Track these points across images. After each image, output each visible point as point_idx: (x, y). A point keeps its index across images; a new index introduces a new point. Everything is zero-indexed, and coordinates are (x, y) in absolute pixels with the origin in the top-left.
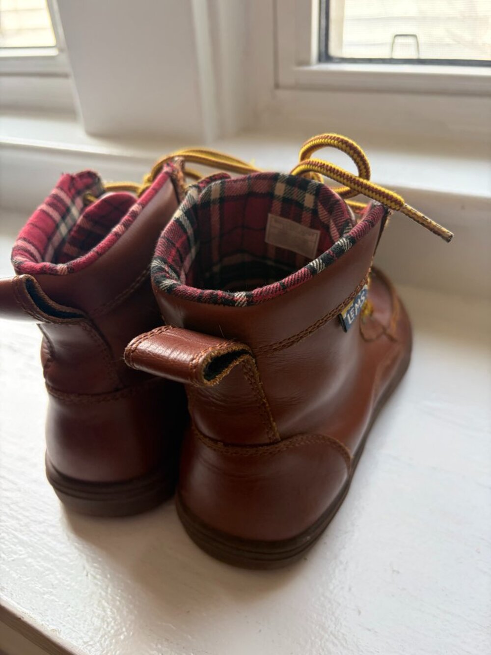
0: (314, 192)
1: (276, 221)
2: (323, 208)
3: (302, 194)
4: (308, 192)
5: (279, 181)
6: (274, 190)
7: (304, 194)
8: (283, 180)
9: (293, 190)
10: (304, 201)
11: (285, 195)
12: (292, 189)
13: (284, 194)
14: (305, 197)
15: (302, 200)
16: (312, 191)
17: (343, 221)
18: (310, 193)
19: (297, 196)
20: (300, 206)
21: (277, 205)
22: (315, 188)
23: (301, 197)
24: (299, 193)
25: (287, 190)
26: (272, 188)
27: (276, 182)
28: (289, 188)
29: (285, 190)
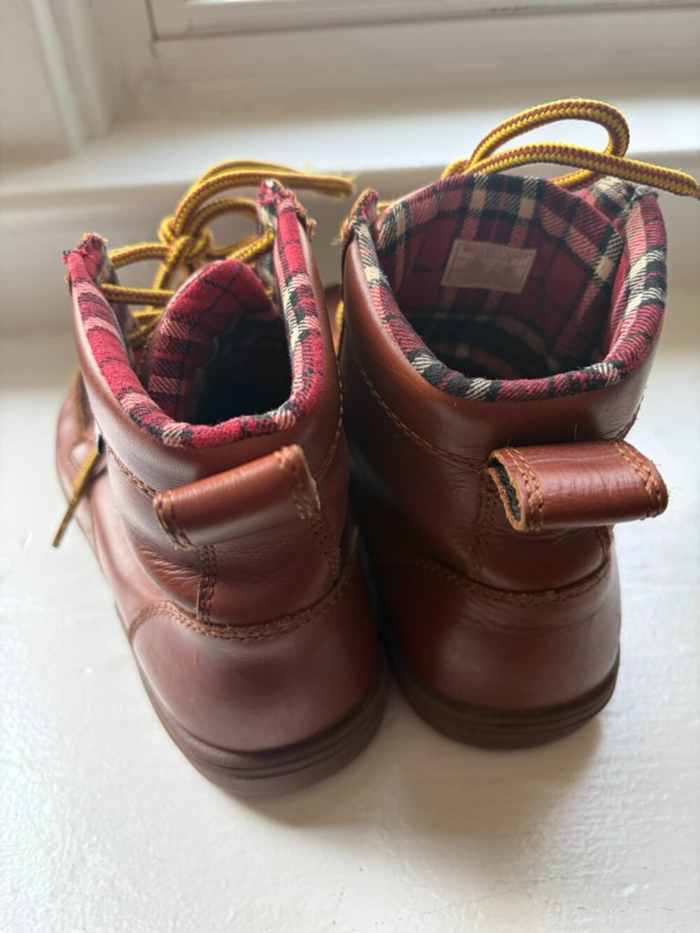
0: (535, 194)
1: (466, 249)
2: (554, 215)
3: (515, 200)
4: (525, 196)
5: (476, 186)
6: (470, 201)
7: (518, 199)
8: (483, 183)
9: (499, 197)
10: (518, 209)
11: (486, 207)
12: (499, 194)
13: (485, 205)
14: (519, 203)
15: (516, 209)
16: (531, 193)
17: (603, 228)
18: (527, 196)
19: (506, 205)
20: (510, 219)
21: (471, 225)
22: (536, 188)
23: (512, 204)
24: (510, 199)
25: (489, 199)
26: (467, 199)
27: (472, 190)
28: (494, 194)
29: (487, 199)
